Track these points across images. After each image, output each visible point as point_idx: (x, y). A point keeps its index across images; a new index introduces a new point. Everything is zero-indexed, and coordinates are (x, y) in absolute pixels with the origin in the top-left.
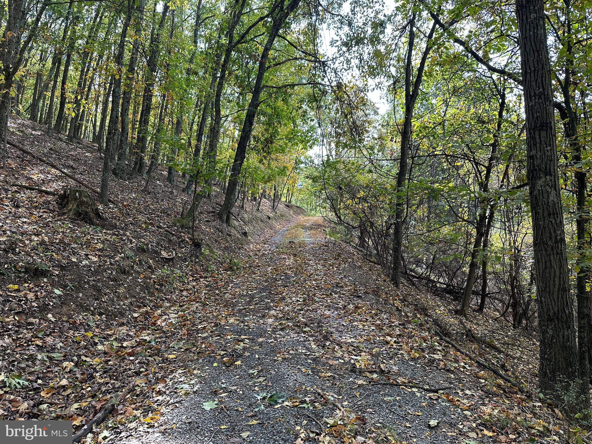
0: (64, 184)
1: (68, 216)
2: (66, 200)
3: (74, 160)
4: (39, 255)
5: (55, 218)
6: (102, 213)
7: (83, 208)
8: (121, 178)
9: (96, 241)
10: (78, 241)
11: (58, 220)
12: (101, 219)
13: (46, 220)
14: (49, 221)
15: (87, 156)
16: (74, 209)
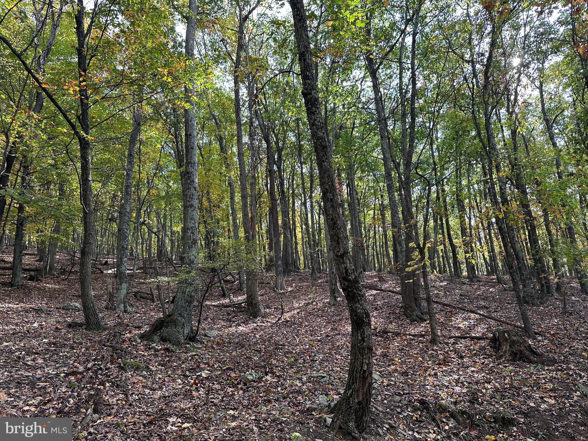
0: (486, 326)
1: (505, 358)
2: (498, 343)
3: (483, 299)
4: (499, 403)
5: (495, 363)
6: (535, 349)
7: (516, 347)
8: (534, 305)
9: (543, 381)
10: (526, 384)
11: (499, 364)
12: (537, 355)
13: (489, 365)
14: (492, 367)
15: (491, 292)
16: (509, 350)
